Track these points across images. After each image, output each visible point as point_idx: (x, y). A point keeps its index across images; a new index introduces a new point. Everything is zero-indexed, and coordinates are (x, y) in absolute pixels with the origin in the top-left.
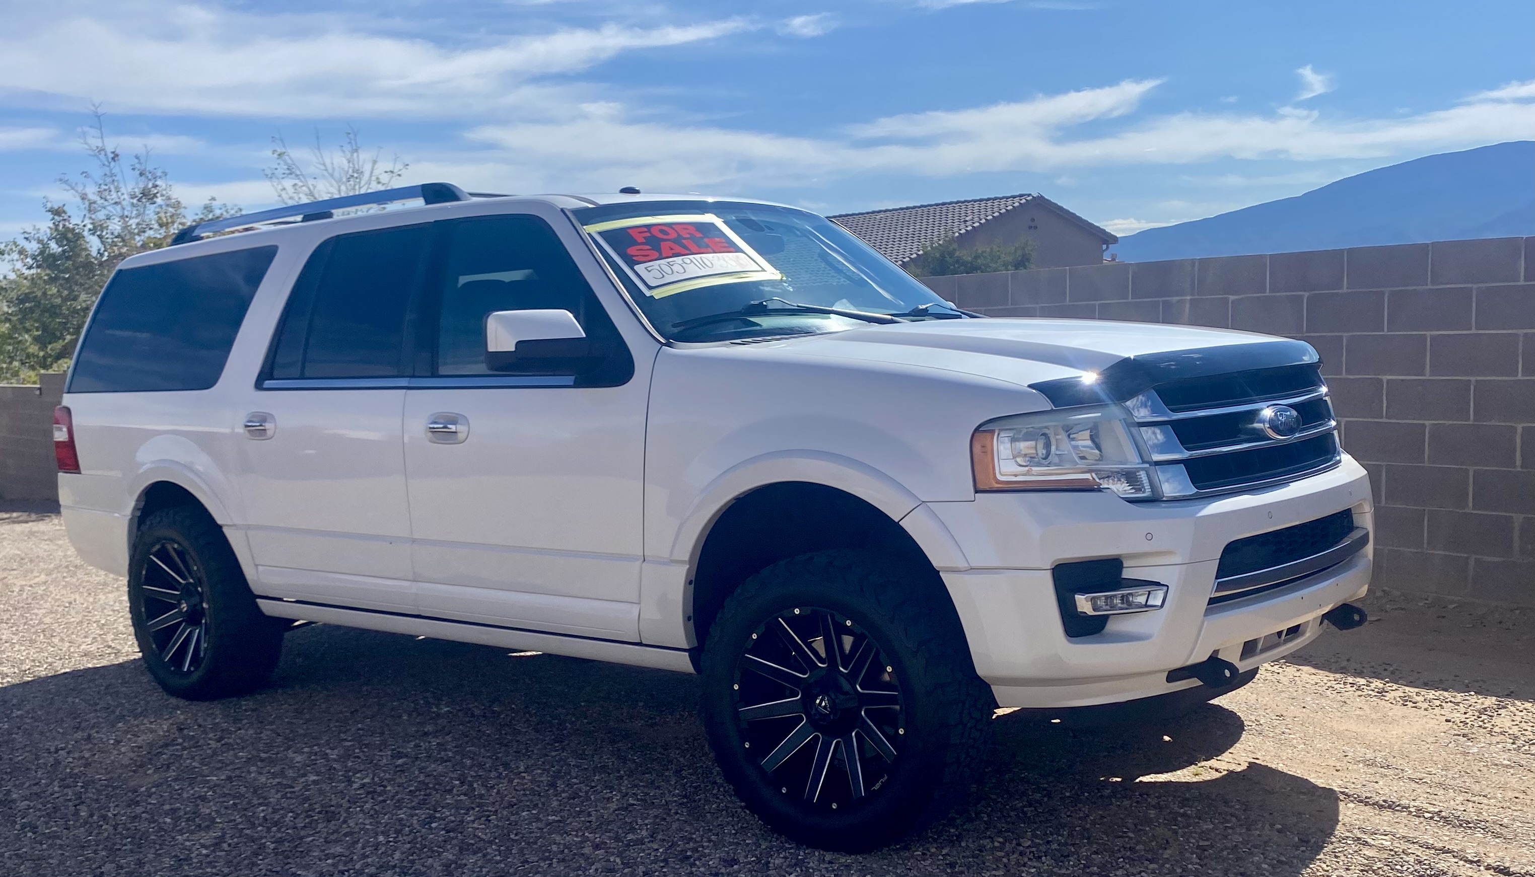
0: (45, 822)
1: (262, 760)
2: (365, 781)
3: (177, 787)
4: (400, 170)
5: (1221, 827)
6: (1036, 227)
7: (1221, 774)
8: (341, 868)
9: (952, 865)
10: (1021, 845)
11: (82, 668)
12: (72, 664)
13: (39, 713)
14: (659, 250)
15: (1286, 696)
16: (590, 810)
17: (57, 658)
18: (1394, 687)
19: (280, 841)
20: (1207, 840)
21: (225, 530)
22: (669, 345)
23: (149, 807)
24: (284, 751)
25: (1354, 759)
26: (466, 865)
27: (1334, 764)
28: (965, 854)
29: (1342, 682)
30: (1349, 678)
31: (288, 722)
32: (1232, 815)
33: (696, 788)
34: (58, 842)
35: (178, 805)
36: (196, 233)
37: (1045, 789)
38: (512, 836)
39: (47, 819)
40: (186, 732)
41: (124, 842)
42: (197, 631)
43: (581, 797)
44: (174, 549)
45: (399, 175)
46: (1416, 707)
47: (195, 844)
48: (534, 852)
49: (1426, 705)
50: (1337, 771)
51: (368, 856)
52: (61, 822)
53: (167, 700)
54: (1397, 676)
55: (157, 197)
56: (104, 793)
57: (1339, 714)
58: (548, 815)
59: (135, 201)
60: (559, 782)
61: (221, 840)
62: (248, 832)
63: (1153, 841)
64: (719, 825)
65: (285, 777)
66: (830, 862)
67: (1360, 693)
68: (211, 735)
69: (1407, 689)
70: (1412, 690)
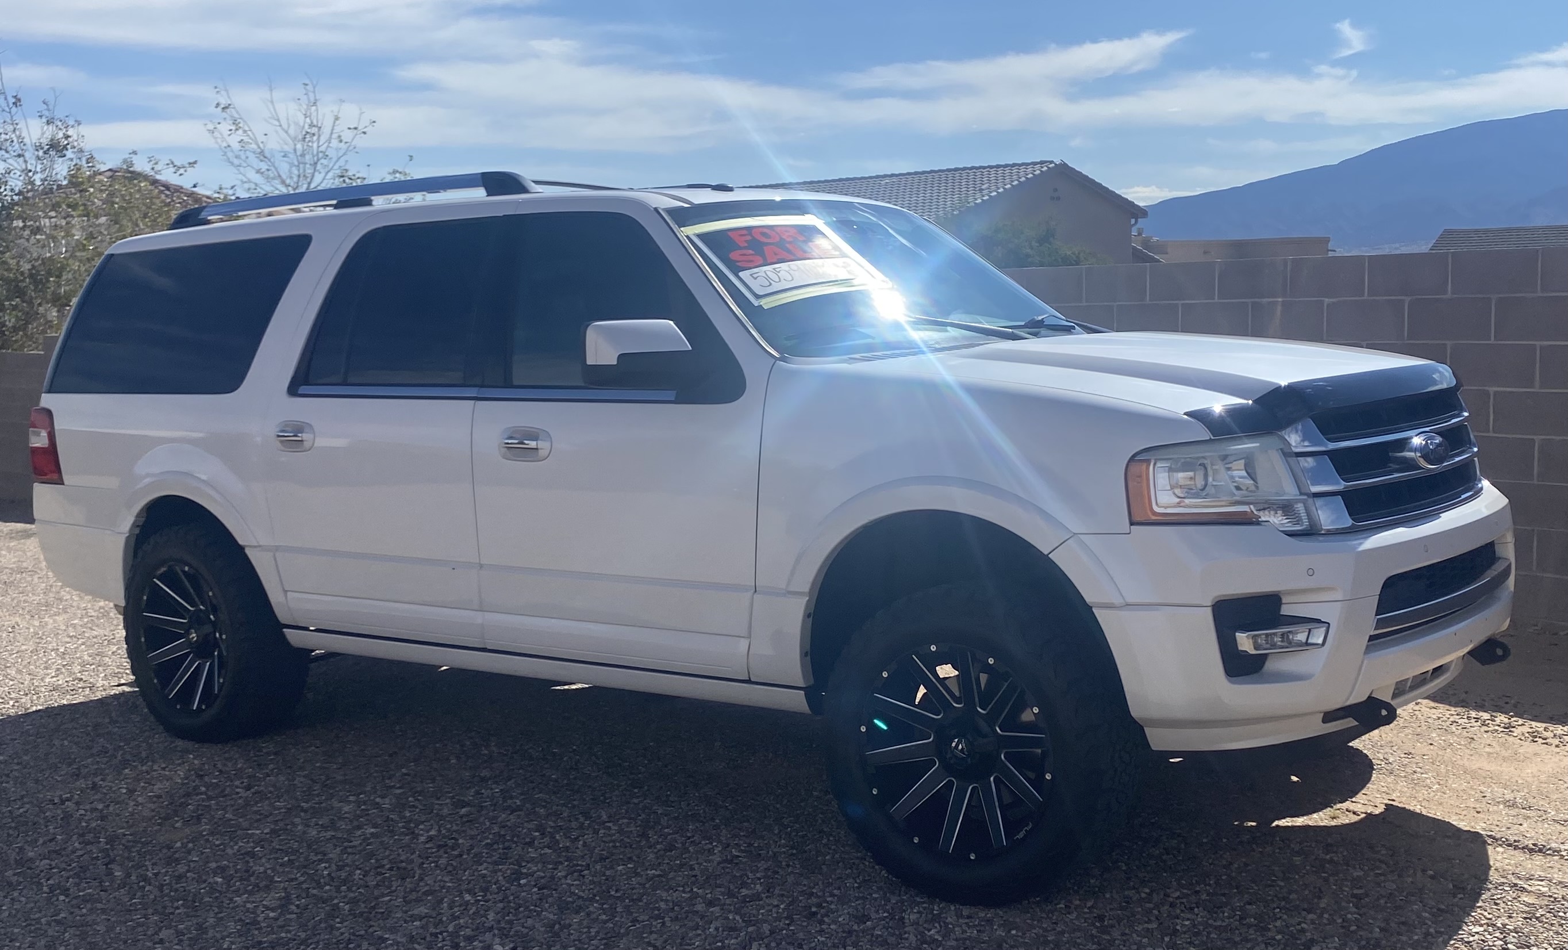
0: (75, 883)
1: (305, 811)
2: (431, 833)
3: (217, 843)
4: (366, 127)
5: (1372, 874)
6: (1058, 198)
7: (1359, 817)
8: (432, 930)
9: (1101, 918)
10: (1169, 896)
11: (56, 705)
12: (42, 700)
13: (25, 758)
14: (762, 255)
15: (1410, 731)
16: (691, 863)
17: (22, 693)
18: (1521, 722)
19: (354, 902)
20: (1361, 888)
21: (248, 551)
22: (783, 359)
23: (192, 865)
24: (327, 799)
25: (1493, 799)
26: (570, 925)
27: (1472, 806)
28: (1112, 907)
29: (1465, 717)
30: (1471, 712)
31: (320, 768)
32: (1381, 861)
33: (803, 837)
34: (99, 906)
35: (225, 862)
36: (203, 215)
37: (1179, 835)
38: (613, 893)
39: (77, 880)
40: (206, 779)
41: (176, 904)
42: (208, 664)
43: (678, 848)
44: (184, 572)
45: (364, 133)
46: (1547, 744)
47: (258, 906)
48: (641, 910)
49: (1556, 741)
50: (1478, 812)
51: (459, 917)
52: (96, 883)
53: (172, 742)
54: (1521, 710)
55: (67, 149)
56: (134, 850)
57: (1468, 751)
58: (647, 869)
59: (41, 153)
60: (651, 833)
61: (287, 900)
62: (315, 892)
63: (1305, 889)
64: (838, 878)
65: (336, 829)
66: (969, 917)
67: (1486, 728)
68: (237, 783)
69: (1534, 724)
70: (1539, 724)
